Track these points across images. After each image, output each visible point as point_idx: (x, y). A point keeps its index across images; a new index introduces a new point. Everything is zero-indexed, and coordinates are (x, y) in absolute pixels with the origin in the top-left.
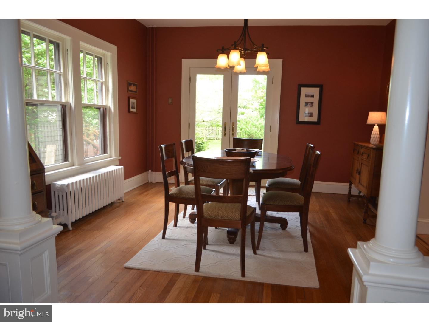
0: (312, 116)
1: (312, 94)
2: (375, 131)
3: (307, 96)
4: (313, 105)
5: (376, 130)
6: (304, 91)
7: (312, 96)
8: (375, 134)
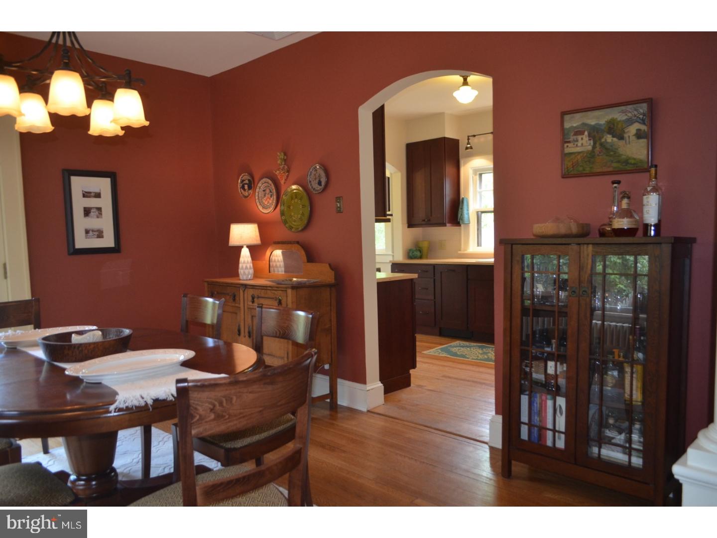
0: (102, 237)
1: (97, 191)
2: (244, 262)
3: (86, 195)
4: (101, 214)
5: (246, 261)
6: (79, 184)
7: (98, 195)
8: (246, 268)
